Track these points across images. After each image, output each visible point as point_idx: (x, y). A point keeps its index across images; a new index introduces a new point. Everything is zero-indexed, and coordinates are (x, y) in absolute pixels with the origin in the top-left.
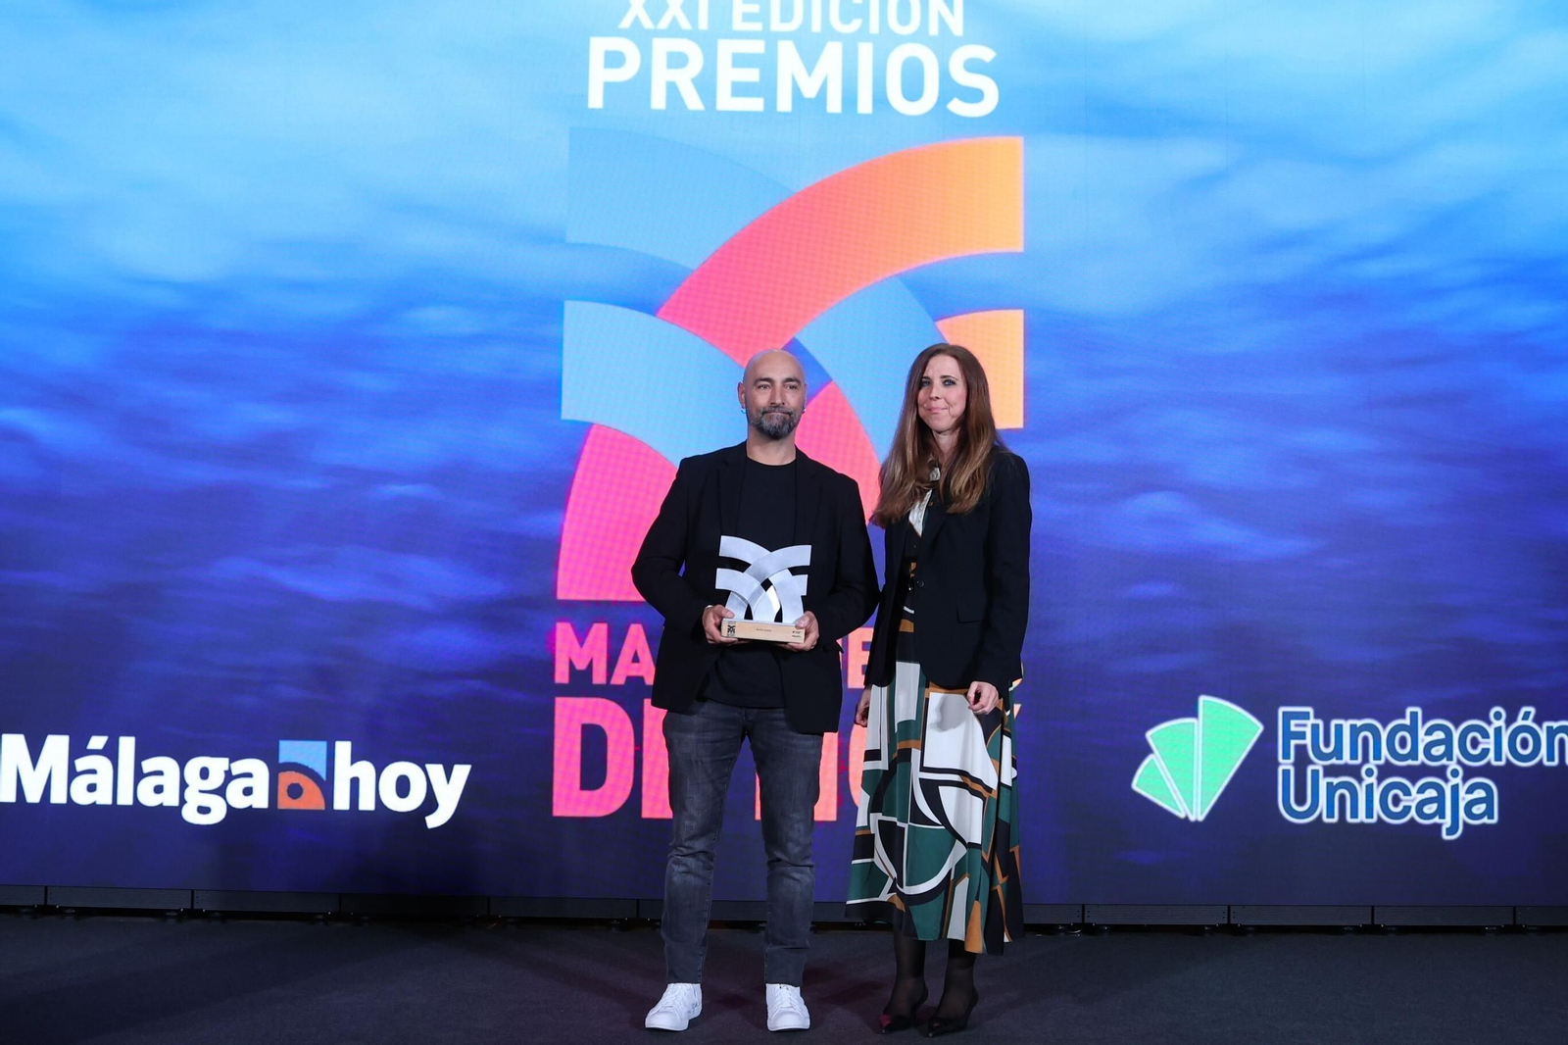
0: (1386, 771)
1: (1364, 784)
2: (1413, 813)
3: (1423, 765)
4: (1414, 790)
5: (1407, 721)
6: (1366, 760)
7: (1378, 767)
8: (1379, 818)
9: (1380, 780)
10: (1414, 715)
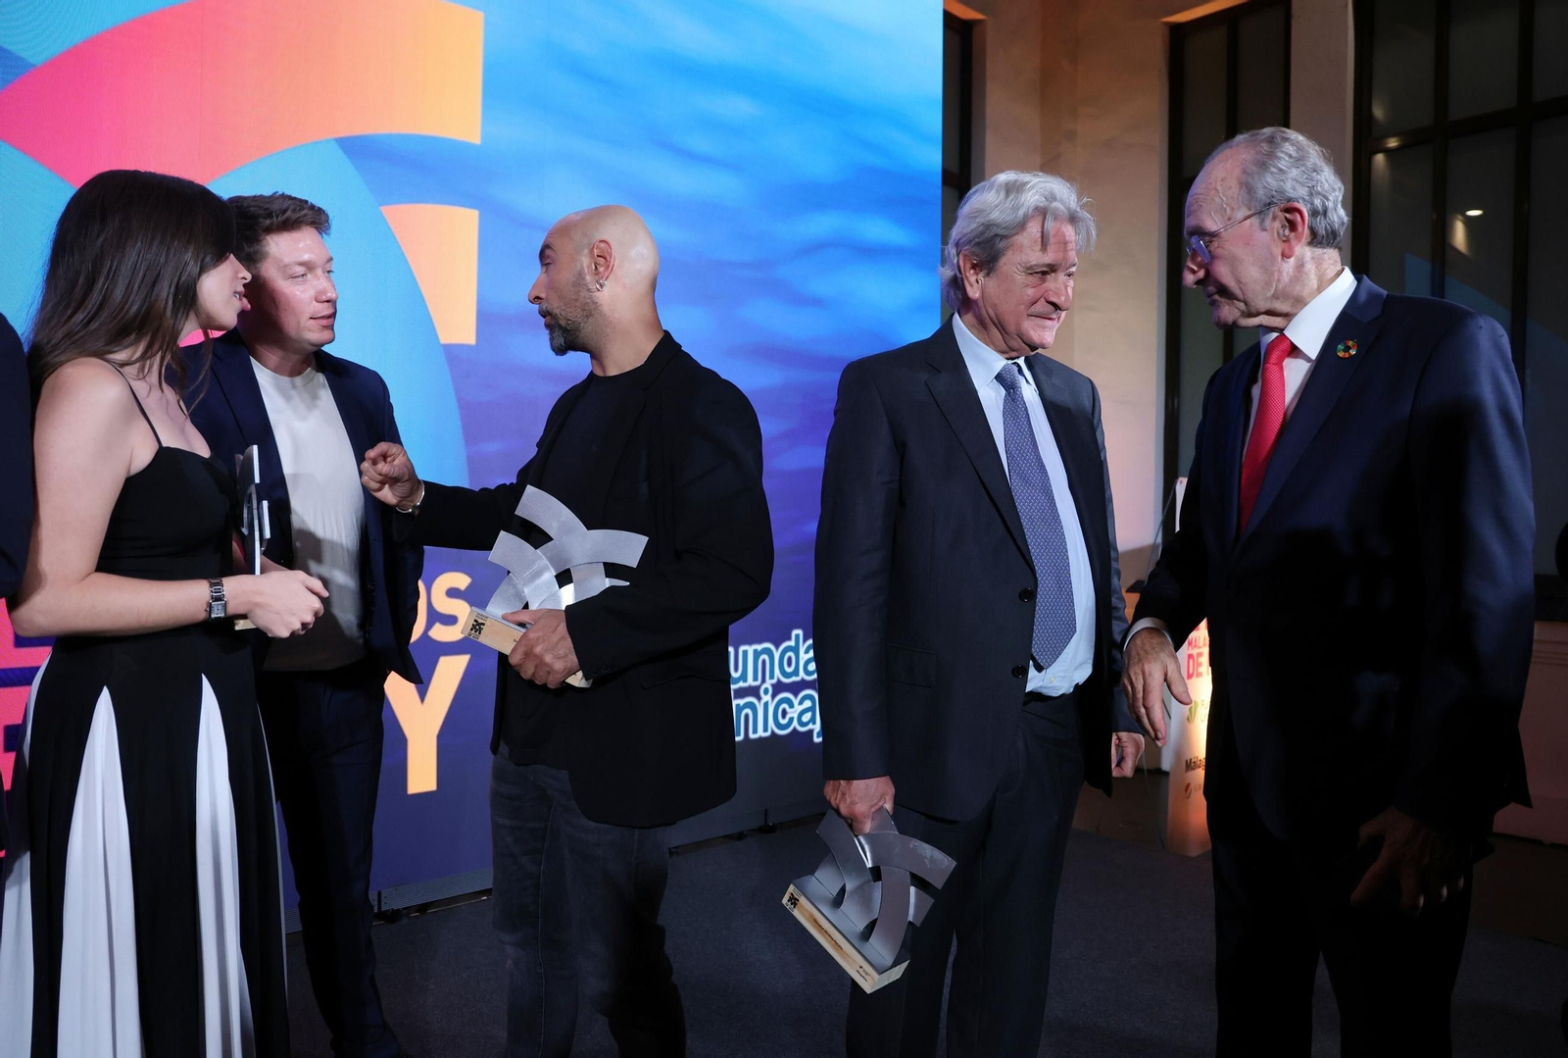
0: (779, 688)
1: (763, 702)
2: (795, 723)
3: (803, 680)
4: (796, 702)
5: (792, 643)
6: (764, 681)
7: (773, 686)
8: (773, 732)
9: (773, 696)
10: (797, 636)
